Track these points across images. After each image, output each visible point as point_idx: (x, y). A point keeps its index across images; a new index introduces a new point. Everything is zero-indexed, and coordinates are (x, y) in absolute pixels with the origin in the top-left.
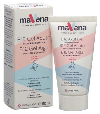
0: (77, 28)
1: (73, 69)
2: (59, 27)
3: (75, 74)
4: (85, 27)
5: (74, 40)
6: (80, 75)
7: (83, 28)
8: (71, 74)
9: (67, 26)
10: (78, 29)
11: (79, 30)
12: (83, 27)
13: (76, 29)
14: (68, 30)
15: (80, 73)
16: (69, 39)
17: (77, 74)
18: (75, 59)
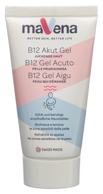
0: (59, 29)
1: (52, 107)
2: (24, 27)
3: (55, 117)
4: (74, 27)
5: (52, 51)
6: (66, 119)
7: (71, 30)
8: (48, 117)
9: (40, 26)
10: (61, 30)
11: (63, 32)
12: (71, 27)
13: (57, 31)
14: (42, 32)
15: (65, 116)
16: (44, 50)
17: (59, 117)
18: (55, 89)
